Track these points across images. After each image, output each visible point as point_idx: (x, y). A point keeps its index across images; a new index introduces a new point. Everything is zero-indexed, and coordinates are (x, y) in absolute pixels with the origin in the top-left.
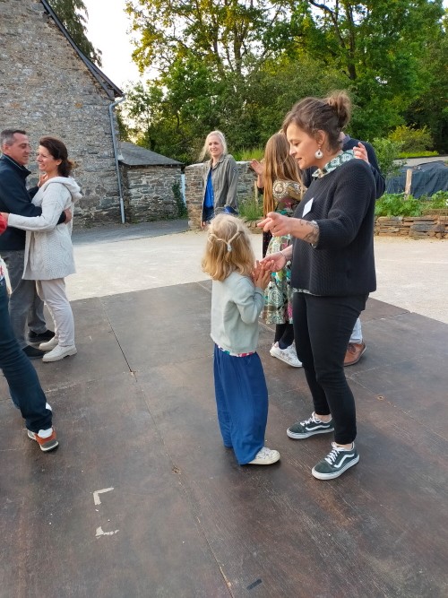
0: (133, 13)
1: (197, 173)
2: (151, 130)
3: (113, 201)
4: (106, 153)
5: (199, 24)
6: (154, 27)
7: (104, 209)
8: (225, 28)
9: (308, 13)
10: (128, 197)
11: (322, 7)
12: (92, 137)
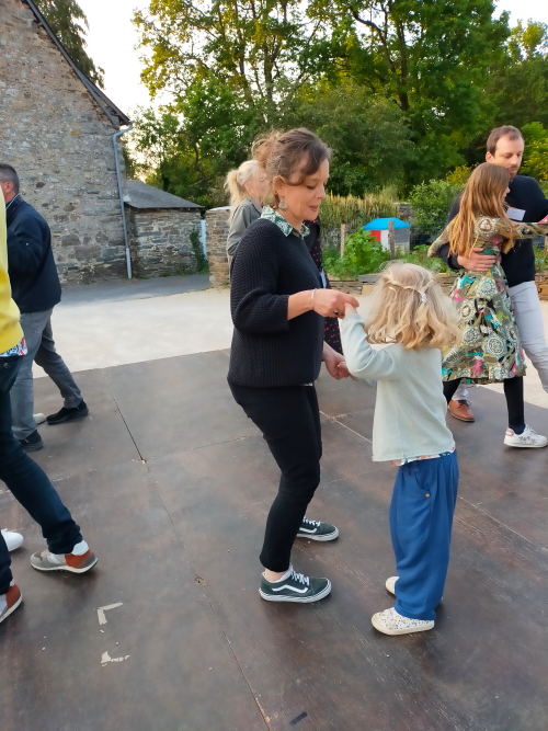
0: (141, 24)
1: (220, 218)
2: (164, 166)
3: (117, 251)
4: (109, 193)
5: (223, 40)
6: (168, 42)
7: (106, 262)
8: (253, 46)
9: (353, 30)
10: (135, 247)
11: (369, 23)
12: (92, 174)
